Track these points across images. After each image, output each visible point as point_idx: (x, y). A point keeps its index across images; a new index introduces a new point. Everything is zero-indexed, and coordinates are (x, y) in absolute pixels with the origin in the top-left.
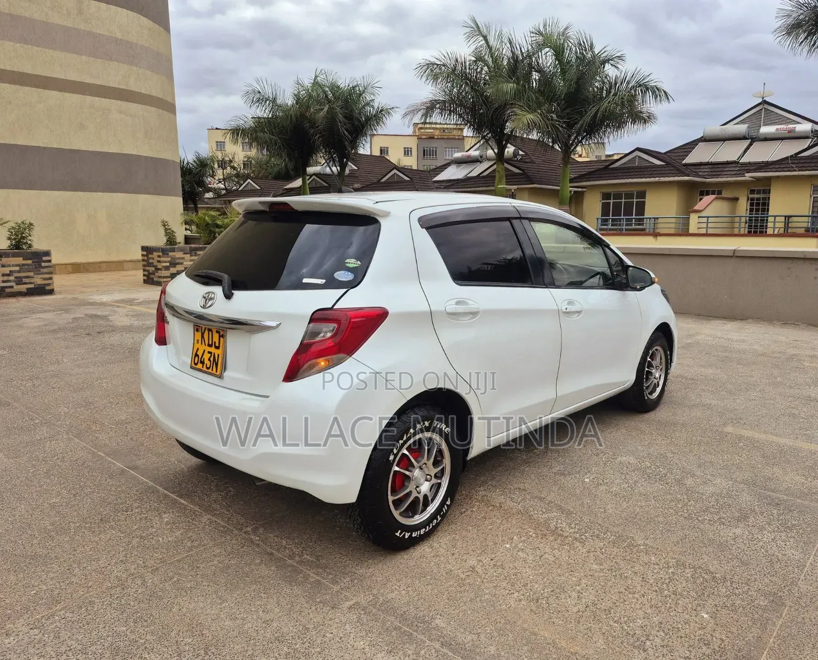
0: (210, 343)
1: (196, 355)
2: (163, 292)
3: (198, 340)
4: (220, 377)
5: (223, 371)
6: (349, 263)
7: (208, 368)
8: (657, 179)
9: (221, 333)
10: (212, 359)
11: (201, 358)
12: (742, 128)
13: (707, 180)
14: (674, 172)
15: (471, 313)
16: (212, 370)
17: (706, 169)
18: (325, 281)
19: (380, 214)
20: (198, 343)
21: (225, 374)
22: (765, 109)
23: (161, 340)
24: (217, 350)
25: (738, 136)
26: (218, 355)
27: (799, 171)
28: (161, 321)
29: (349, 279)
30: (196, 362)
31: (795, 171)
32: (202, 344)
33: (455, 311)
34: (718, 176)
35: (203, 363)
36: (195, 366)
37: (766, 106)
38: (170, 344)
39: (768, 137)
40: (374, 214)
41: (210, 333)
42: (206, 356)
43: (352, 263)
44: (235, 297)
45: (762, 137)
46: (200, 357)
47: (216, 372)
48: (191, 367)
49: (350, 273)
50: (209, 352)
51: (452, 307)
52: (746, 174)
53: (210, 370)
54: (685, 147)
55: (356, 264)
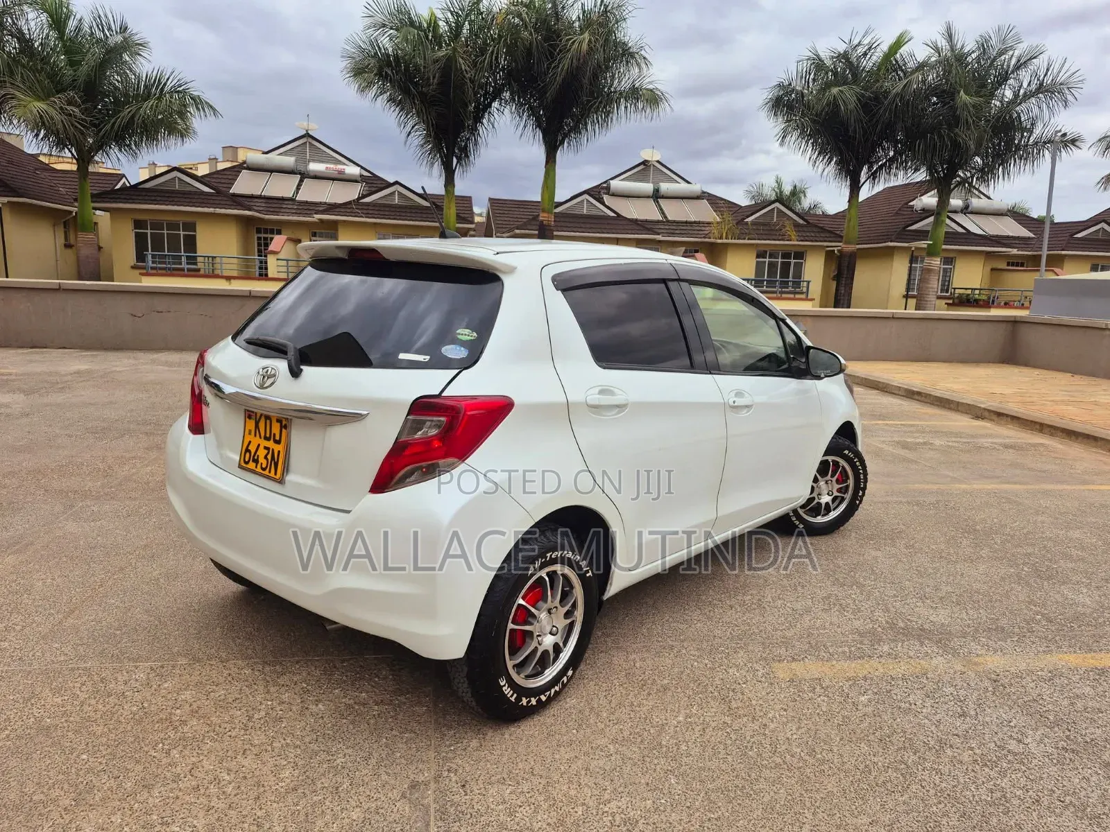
0: (268, 435)
1: (247, 450)
2: (201, 362)
3: (250, 431)
4: (281, 481)
5: (285, 474)
6: (462, 334)
7: (264, 469)
8: (211, 210)
9: (284, 423)
10: (269, 457)
11: (254, 456)
12: (289, 161)
13: (267, 217)
14: (228, 203)
15: (618, 406)
16: (270, 472)
17: (261, 204)
18: (429, 357)
19: (503, 269)
20: (250, 434)
21: (290, 478)
22: (309, 143)
23: (197, 427)
24: (277, 445)
25: (285, 169)
26: (279, 452)
27: (366, 217)
28: (198, 402)
29: (462, 357)
30: (247, 460)
31: (362, 217)
32: (255, 435)
33: (598, 403)
34: (277, 213)
35: (256, 461)
36: (245, 465)
37: (310, 140)
38: (209, 432)
39: (318, 174)
40: (497, 269)
41: (268, 421)
42: (262, 453)
43: (465, 335)
44: (303, 374)
45: (312, 174)
46: (252, 454)
47: (276, 474)
48: (240, 467)
49: (462, 349)
50: (266, 448)
51: (594, 398)
52: (315, 216)
53: (266, 472)
54: (225, 172)
55: (472, 336)
